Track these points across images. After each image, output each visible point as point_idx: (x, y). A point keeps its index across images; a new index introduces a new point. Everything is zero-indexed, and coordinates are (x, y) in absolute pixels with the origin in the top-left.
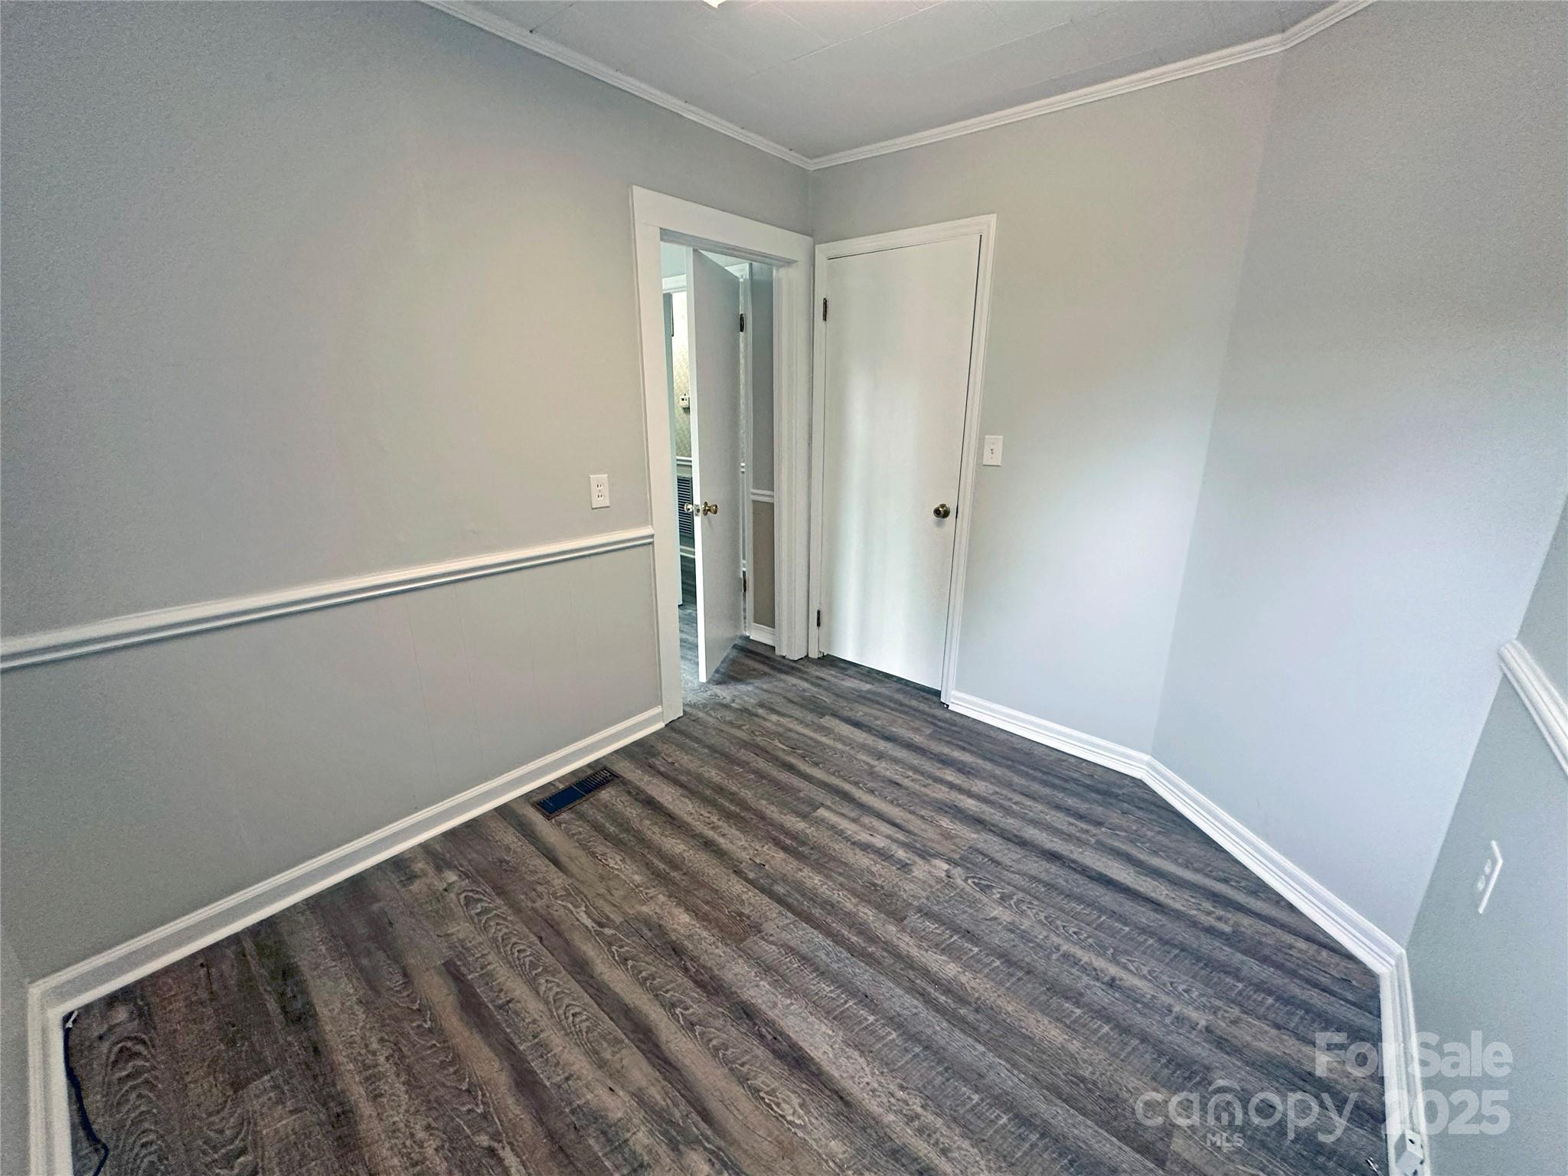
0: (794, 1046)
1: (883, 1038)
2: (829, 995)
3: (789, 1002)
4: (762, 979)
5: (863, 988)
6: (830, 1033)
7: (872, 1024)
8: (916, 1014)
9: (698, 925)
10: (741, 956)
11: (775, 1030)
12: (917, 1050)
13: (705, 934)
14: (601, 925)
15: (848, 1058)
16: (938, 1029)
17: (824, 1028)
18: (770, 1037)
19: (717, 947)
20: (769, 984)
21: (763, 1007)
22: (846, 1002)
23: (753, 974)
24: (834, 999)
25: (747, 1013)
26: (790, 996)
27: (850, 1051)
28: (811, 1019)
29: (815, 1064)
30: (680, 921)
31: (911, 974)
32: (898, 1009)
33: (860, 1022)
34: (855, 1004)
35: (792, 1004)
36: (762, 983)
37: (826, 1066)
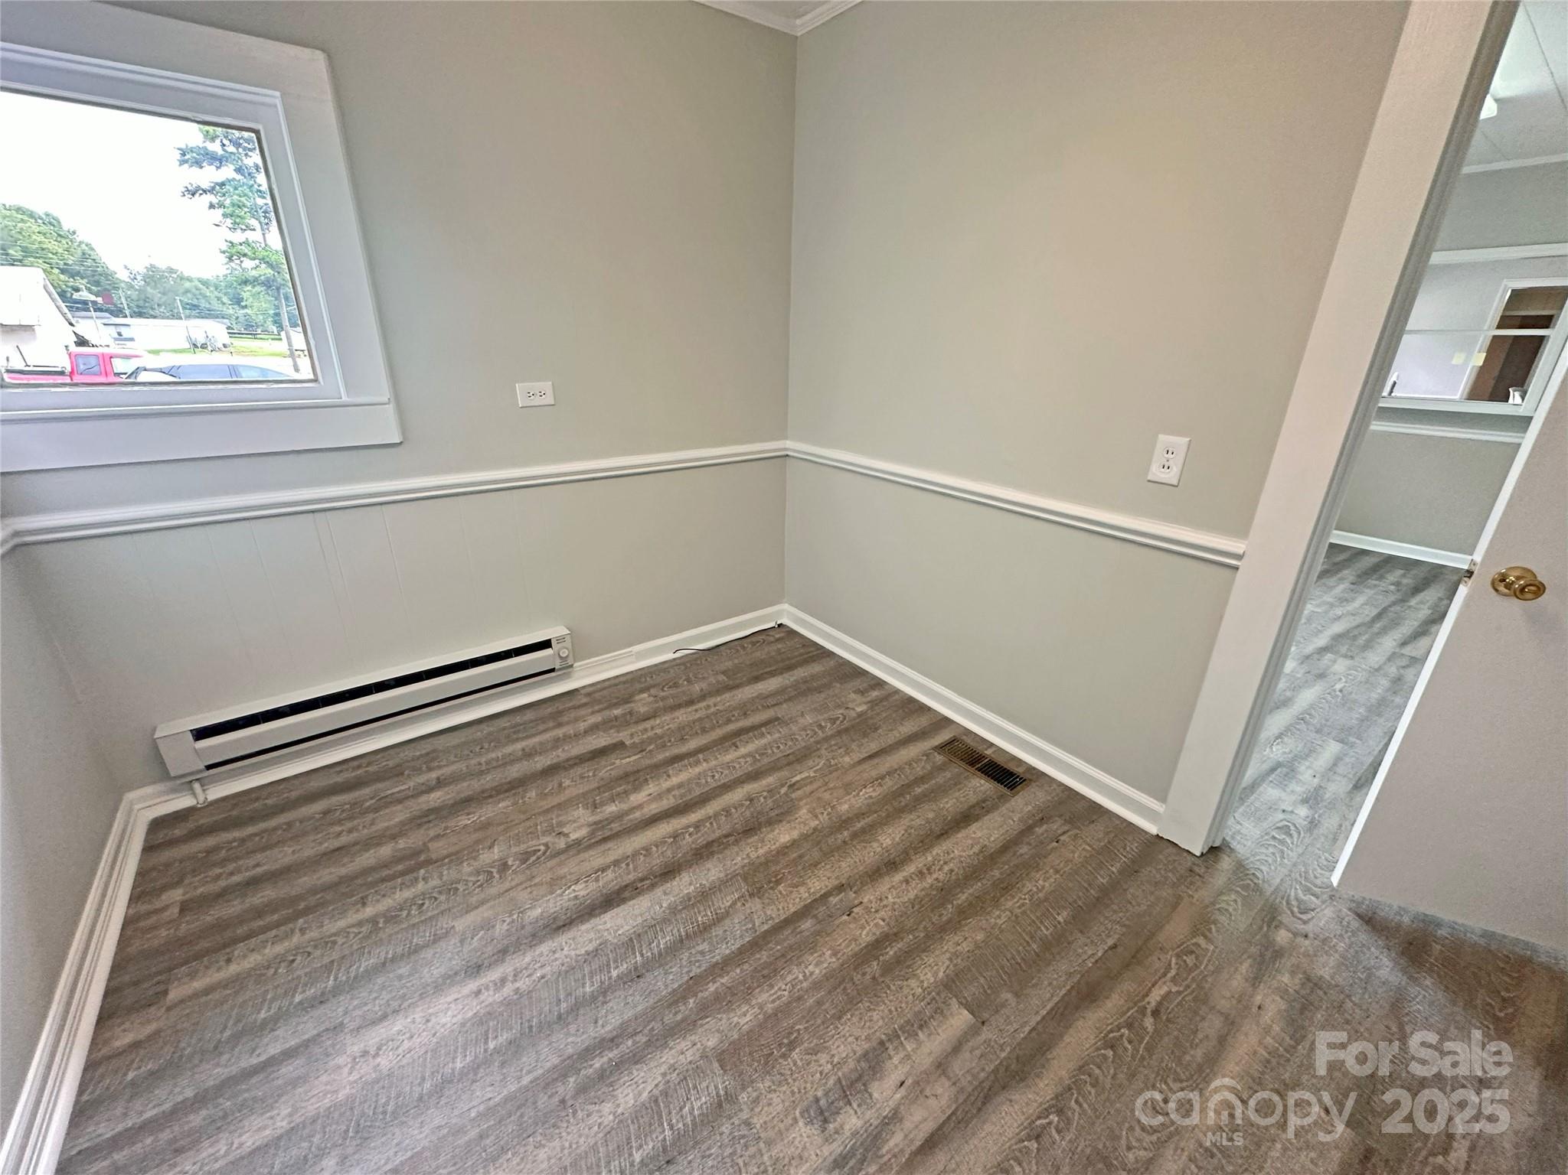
0: (624, 901)
1: (591, 978)
2: (656, 941)
3: (664, 905)
4: (696, 888)
5: (649, 977)
6: (620, 932)
7: (609, 972)
8: (596, 1022)
9: (774, 847)
10: (726, 876)
11: (643, 890)
12: (564, 1005)
13: (761, 851)
14: (791, 786)
15: (591, 941)
16: (569, 1040)
17: (626, 928)
18: (639, 885)
19: (743, 859)
20: (689, 893)
21: (669, 885)
22: (642, 955)
23: (704, 882)
24: (650, 944)
25: (669, 872)
26: (669, 907)
27: (595, 944)
28: (640, 920)
29: (600, 914)
30: (783, 835)
31: (642, 1039)
32: (610, 1004)
33: (616, 961)
34: (636, 962)
35: (661, 907)
36: (692, 887)
37: (594, 921)
